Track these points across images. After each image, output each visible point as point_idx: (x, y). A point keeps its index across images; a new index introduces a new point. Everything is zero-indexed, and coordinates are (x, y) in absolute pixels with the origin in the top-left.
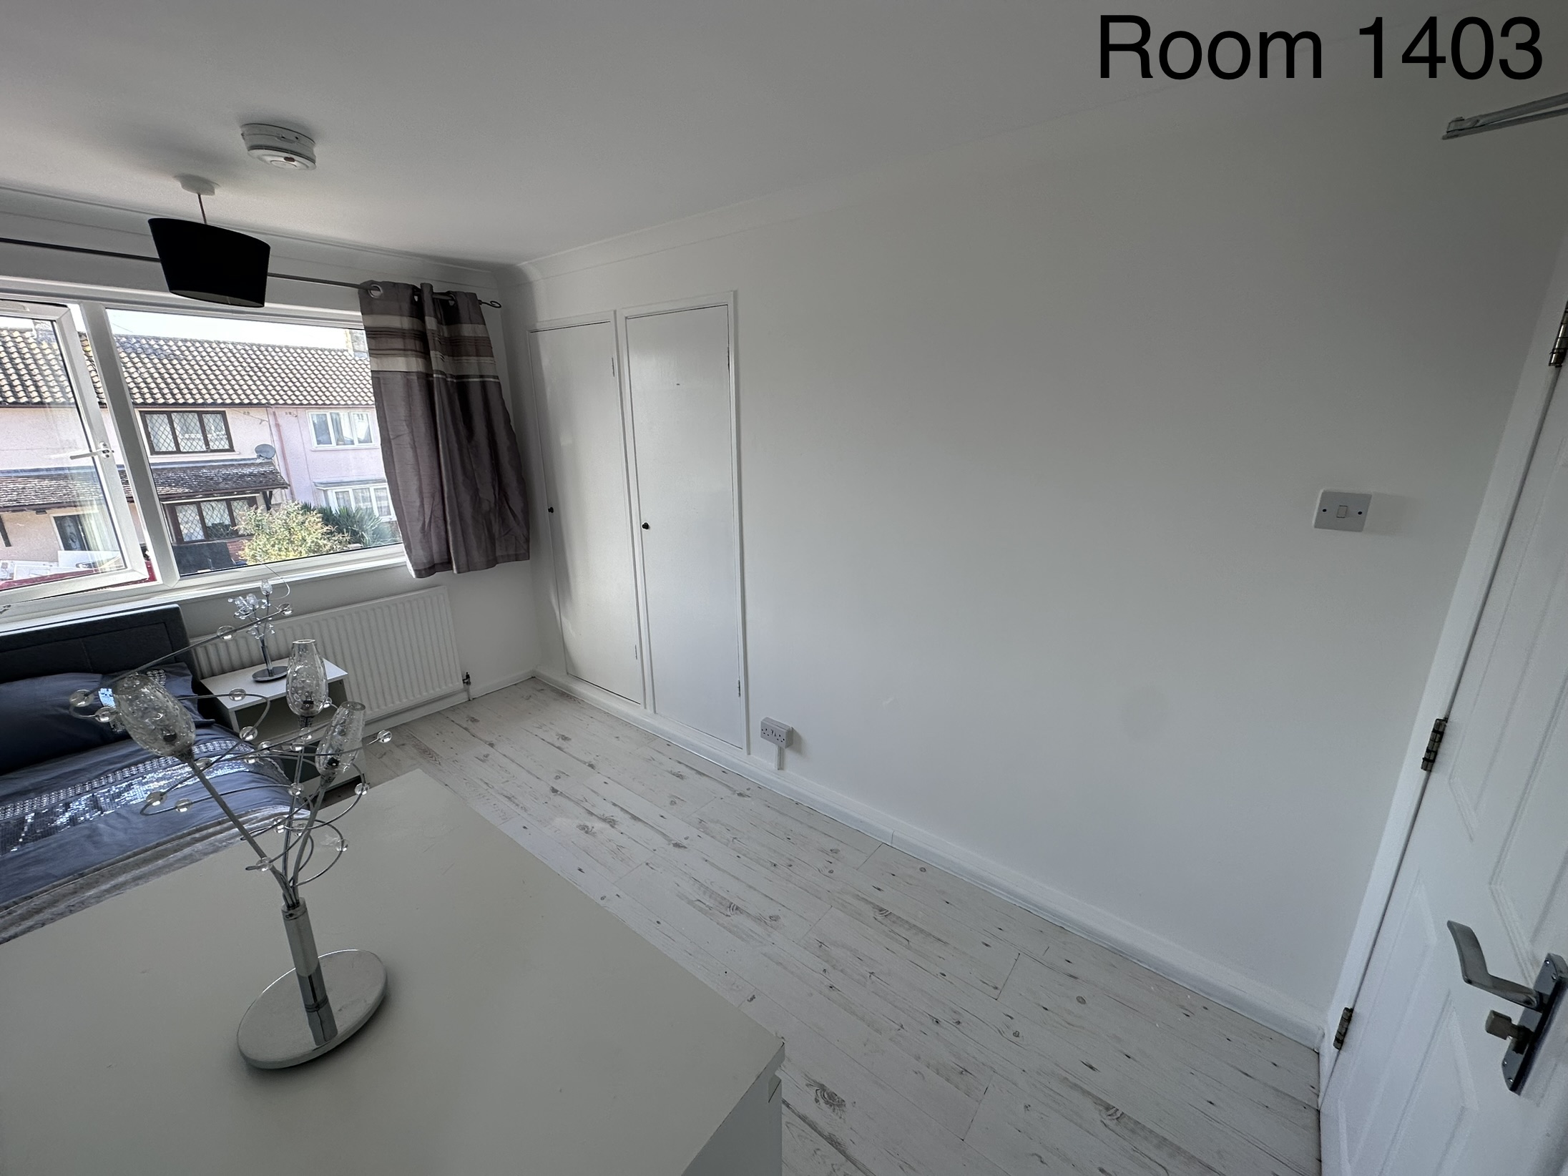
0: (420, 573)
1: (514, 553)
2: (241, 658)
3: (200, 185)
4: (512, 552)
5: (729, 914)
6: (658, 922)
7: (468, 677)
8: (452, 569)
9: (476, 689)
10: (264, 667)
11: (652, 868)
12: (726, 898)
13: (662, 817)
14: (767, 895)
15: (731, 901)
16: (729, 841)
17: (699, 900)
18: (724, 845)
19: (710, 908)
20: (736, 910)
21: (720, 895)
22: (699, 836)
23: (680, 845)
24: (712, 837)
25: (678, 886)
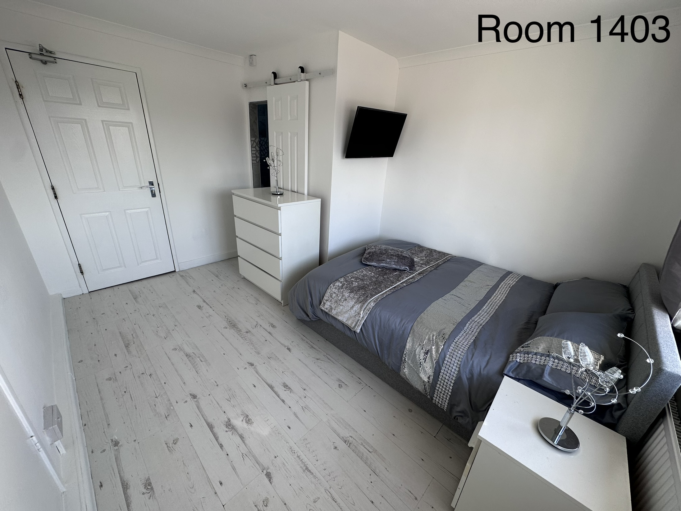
5: (192, 354)
6: (224, 354)
11: (216, 382)
12: (189, 361)
13: (191, 426)
14: (169, 360)
15: (187, 359)
16: (162, 395)
17: (201, 361)
18: (166, 393)
19: (199, 357)
20: (188, 355)
21: (191, 363)
22: (177, 402)
23: (192, 396)
24: (169, 400)
25: (207, 370)
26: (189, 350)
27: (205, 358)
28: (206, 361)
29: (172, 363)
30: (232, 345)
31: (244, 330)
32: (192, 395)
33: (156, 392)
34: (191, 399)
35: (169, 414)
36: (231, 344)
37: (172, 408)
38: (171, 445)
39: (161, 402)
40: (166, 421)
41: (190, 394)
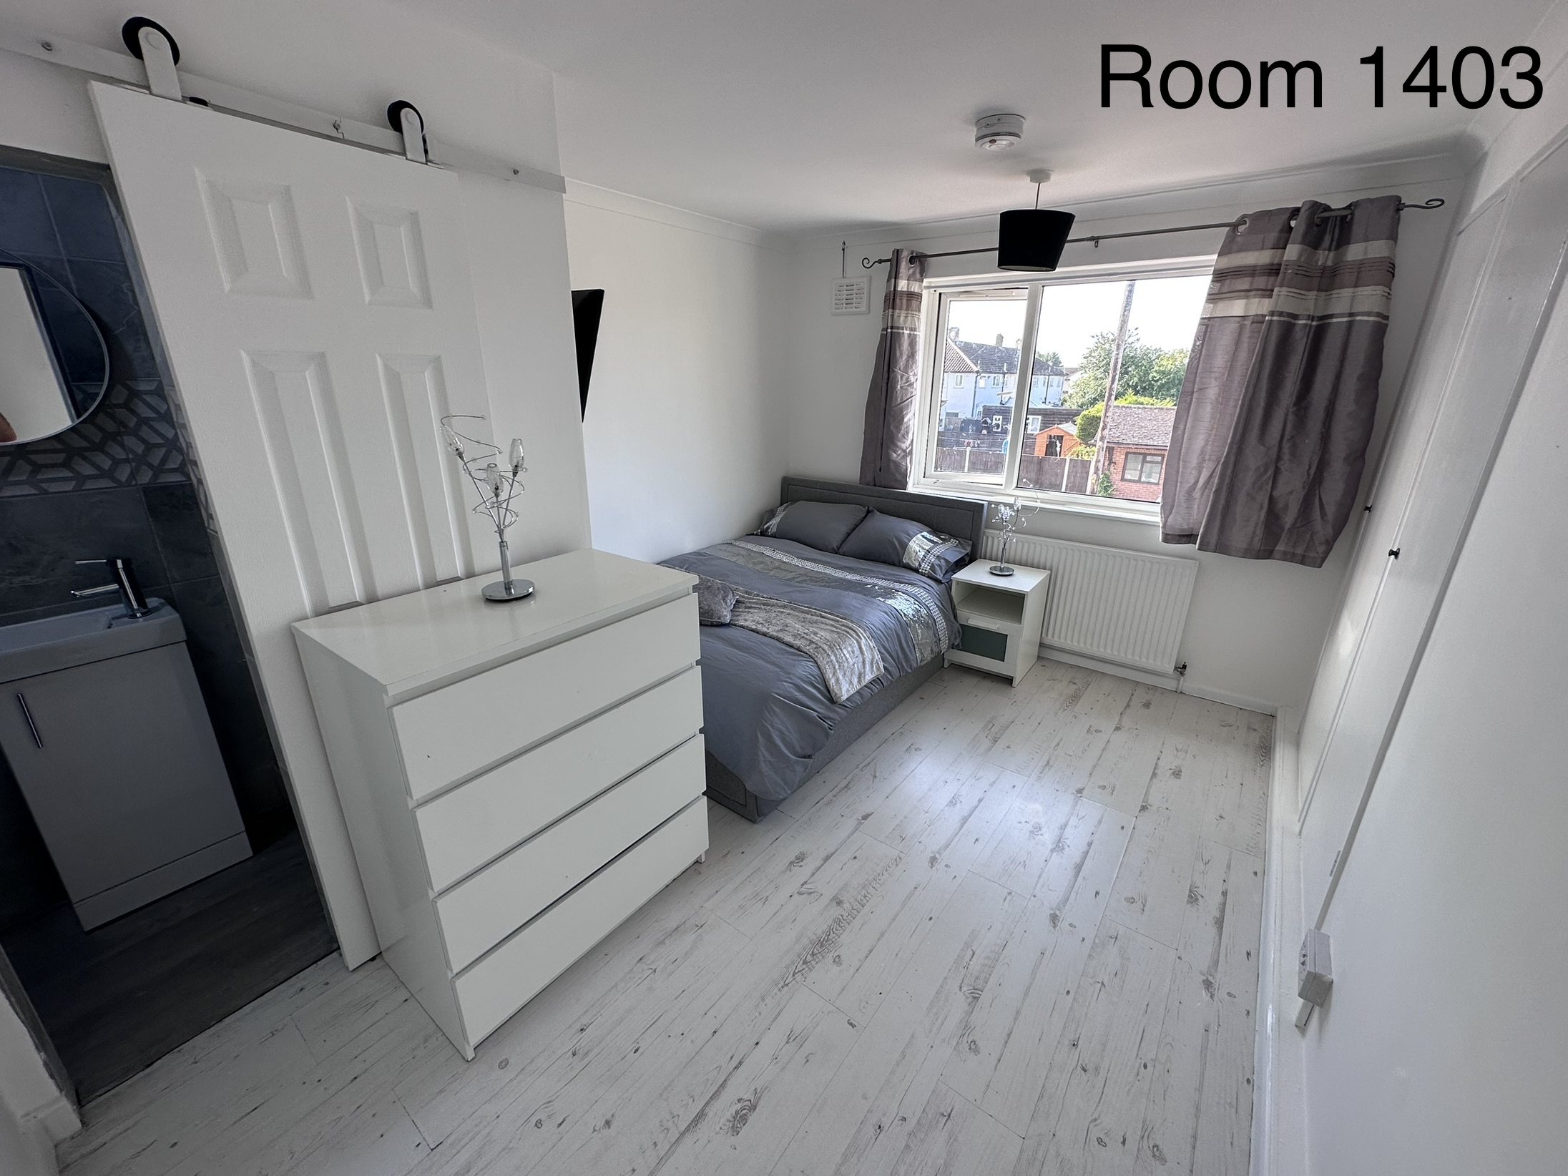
0: (1168, 538)
1: (1302, 553)
2: (1027, 559)
3: (1039, 176)
4: (1299, 551)
5: (964, 989)
6: (930, 920)
7: (1184, 667)
8: (1195, 544)
9: (1190, 683)
10: (998, 564)
11: (1005, 900)
12: (989, 983)
13: (1097, 893)
14: (1012, 1037)
15: (986, 990)
16: (1093, 977)
17: (974, 953)
18: (1083, 972)
19: (966, 967)
20: (973, 997)
21: (990, 975)
22: (1083, 939)
23: (1056, 922)
24: (1090, 955)
25: (989, 929)
26: (959, 1003)
27: (962, 950)
28: (967, 945)
29: (1015, 1020)
30: (896, 916)
31: (835, 912)
32: (1054, 923)
33: (1096, 994)
34: (1061, 920)
35: (1108, 938)
36: (894, 920)
37: (1097, 941)
38: (1139, 903)
39: (1103, 970)
40: (1120, 933)
41: (1054, 927)
